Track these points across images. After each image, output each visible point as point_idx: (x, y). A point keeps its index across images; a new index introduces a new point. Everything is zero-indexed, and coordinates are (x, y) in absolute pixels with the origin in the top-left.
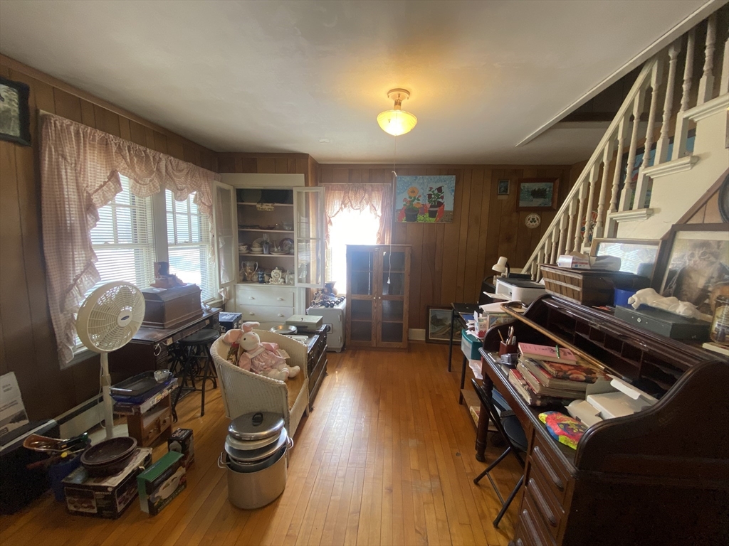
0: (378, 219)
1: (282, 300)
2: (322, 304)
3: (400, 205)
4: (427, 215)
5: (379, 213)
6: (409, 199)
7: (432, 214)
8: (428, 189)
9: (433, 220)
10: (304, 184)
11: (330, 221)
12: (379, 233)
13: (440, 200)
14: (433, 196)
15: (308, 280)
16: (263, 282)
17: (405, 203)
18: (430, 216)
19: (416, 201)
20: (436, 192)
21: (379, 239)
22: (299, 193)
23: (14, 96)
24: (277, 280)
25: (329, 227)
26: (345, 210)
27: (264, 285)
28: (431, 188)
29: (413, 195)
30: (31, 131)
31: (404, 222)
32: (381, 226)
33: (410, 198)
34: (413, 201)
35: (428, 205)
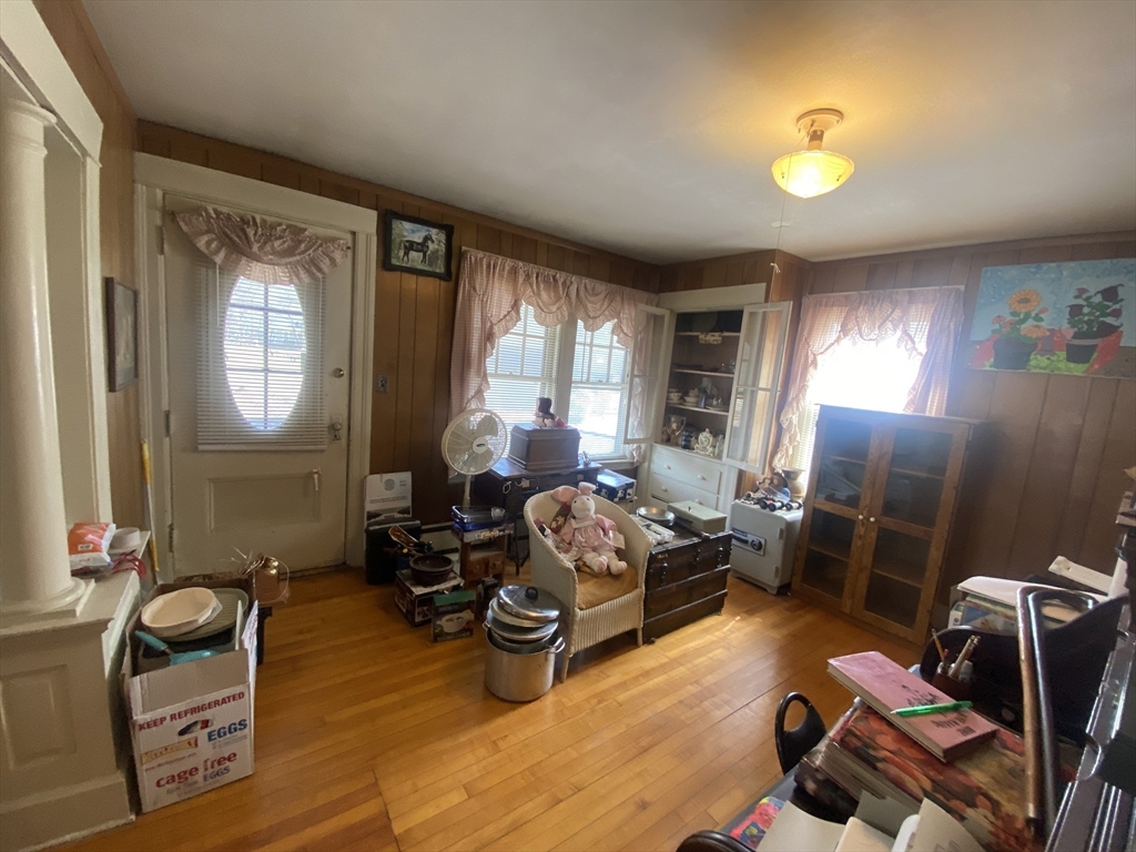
0: (918, 361)
1: (704, 479)
2: (759, 501)
3: (983, 330)
4: (1063, 355)
5: (922, 347)
6: (1009, 318)
7: (1077, 354)
8: (1073, 292)
9: (1078, 369)
10: (763, 300)
11: (815, 359)
12: (913, 388)
13: (1109, 320)
14: (1086, 310)
15: (744, 458)
16: (687, 447)
17: (997, 326)
18: (1070, 359)
19: (1030, 322)
20: (1098, 299)
21: (911, 402)
22: (752, 314)
23: (443, 237)
24: (705, 449)
25: (811, 369)
26: (846, 342)
27: (686, 452)
28: (1082, 291)
29: (1023, 310)
30: (453, 269)
31: (988, 368)
32: (921, 375)
33: (1014, 314)
34: (1023, 321)
35: (1068, 331)
